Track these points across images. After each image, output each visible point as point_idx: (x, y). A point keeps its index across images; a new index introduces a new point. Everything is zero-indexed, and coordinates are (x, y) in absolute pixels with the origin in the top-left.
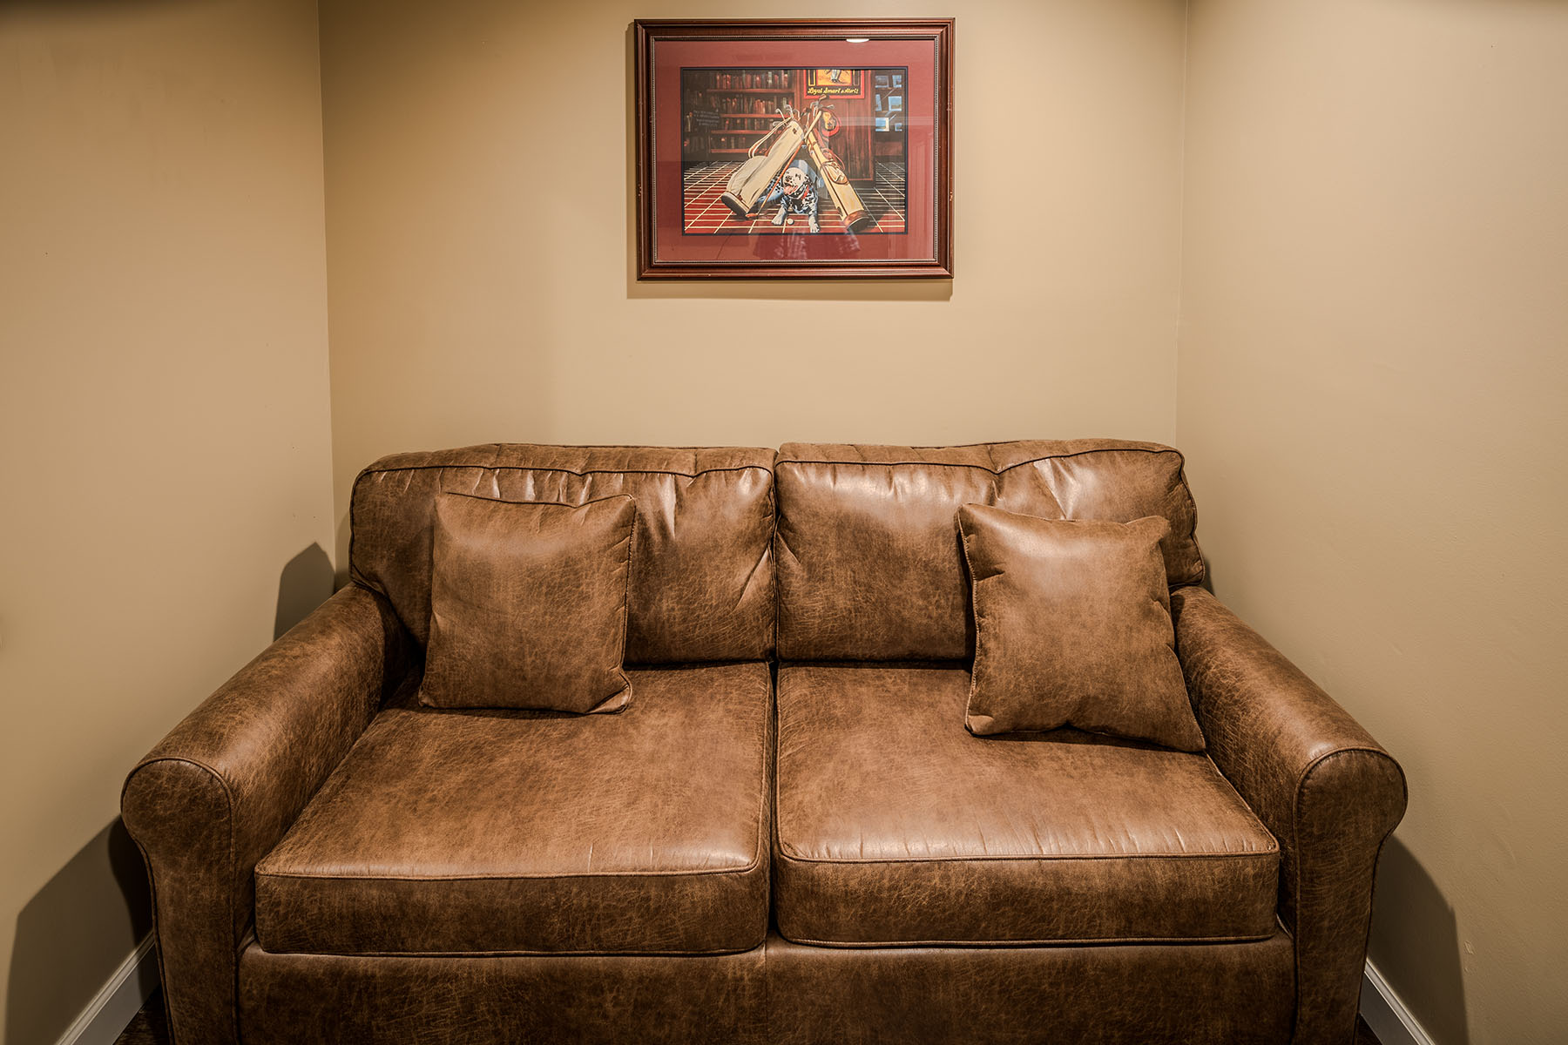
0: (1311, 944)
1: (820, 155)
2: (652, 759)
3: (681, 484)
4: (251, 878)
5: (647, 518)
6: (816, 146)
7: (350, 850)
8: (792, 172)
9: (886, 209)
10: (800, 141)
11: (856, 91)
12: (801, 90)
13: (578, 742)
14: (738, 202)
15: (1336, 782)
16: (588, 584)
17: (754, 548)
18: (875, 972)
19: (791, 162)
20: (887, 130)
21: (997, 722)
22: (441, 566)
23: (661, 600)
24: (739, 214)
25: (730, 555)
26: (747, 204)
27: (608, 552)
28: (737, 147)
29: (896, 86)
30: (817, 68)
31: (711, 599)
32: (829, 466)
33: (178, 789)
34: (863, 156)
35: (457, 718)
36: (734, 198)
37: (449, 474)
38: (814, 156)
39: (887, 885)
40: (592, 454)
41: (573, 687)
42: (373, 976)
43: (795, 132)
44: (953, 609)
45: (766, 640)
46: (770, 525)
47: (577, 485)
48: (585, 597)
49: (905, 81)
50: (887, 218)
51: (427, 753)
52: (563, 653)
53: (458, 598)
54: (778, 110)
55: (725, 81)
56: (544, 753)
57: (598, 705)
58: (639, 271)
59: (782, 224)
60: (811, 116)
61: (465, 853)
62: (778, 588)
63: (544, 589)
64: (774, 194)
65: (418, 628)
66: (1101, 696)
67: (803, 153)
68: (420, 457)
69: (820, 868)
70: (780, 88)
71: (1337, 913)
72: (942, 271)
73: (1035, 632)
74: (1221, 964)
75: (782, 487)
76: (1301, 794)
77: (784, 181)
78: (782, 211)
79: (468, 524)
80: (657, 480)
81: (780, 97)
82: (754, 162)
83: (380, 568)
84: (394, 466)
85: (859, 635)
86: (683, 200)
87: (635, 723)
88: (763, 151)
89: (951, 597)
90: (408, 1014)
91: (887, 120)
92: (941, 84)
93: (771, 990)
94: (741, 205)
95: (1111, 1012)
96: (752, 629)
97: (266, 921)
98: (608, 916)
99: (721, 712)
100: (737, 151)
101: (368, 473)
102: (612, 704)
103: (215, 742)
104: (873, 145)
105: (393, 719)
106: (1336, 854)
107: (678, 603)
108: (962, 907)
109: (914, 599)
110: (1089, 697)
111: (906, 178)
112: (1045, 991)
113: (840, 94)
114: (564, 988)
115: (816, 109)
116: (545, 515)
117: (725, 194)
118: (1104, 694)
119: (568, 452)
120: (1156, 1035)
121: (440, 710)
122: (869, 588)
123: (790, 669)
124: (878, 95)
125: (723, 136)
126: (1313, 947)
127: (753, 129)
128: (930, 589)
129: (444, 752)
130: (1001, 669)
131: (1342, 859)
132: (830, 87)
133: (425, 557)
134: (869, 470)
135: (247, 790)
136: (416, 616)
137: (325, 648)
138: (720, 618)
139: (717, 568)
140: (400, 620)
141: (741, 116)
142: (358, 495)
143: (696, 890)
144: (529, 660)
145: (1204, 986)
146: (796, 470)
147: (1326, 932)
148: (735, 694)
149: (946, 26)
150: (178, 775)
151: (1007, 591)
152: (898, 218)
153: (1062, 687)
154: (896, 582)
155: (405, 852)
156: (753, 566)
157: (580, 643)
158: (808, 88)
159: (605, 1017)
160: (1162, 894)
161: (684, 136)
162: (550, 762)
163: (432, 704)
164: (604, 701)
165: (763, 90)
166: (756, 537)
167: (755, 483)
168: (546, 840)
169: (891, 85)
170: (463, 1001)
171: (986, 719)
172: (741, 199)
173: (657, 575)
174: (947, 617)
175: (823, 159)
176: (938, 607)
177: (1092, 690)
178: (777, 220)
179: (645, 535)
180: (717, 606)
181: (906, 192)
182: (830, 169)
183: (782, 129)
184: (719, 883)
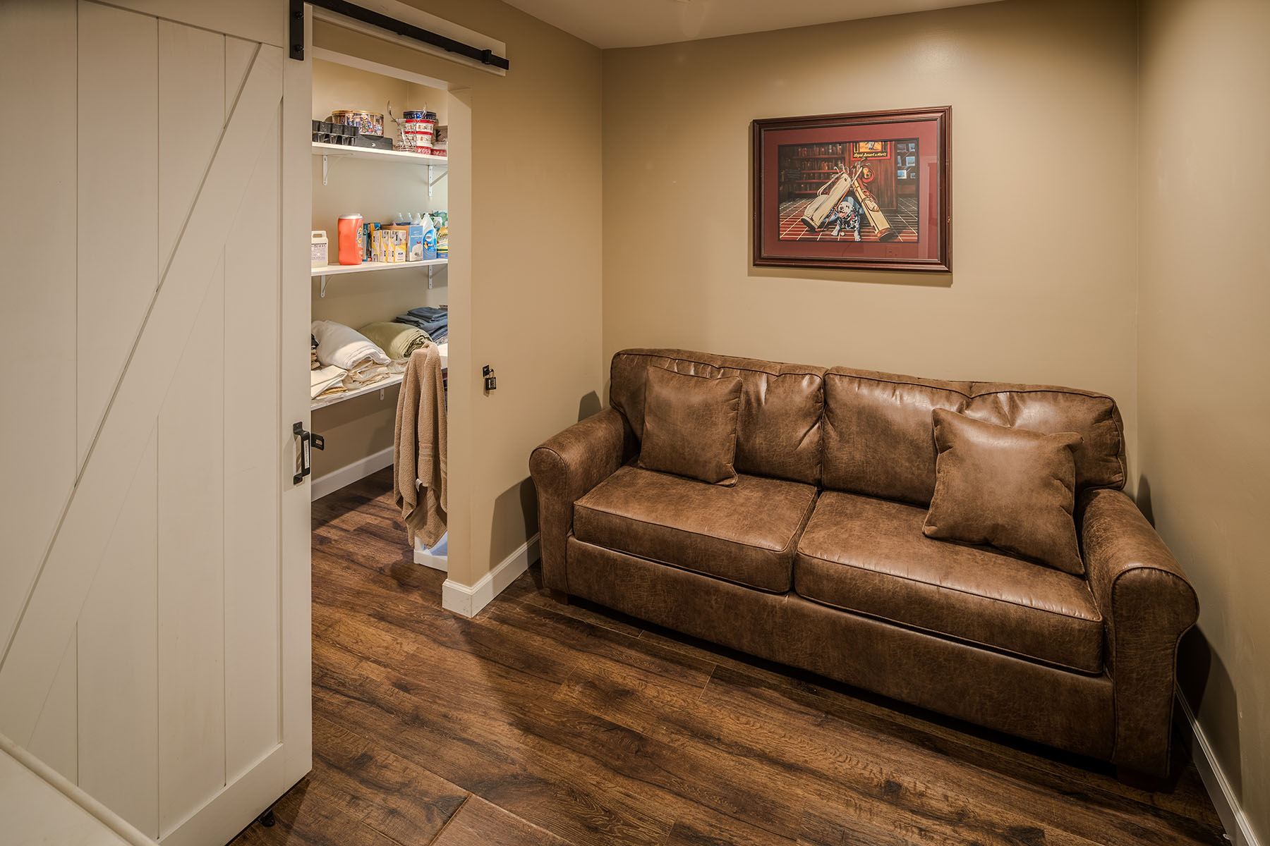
0: (1124, 687)
1: (861, 195)
2: (742, 505)
3: (770, 379)
4: (573, 507)
5: (750, 393)
6: (859, 189)
7: (609, 504)
8: (844, 204)
9: (905, 227)
10: (849, 185)
11: (884, 154)
12: (849, 155)
13: (708, 493)
14: (811, 222)
15: (1138, 584)
16: (716, 418)
17: (809, 419)
18: (843, 622)
19: (844, 198)
20: (905, 177)
21: (939, 530)
22: (649, 400)
23: (755, 438)
24: (812, 229)
25: (794, 419)
26: (816, 223)
27: (727, 403)
28: (810, 190)
29: (911, 150)
30: (859, 142)
31: (783, 442)
32: (857, 379)
33: (549, 460)
34: (889, 194)
35: (654, 473)
36: (808, 220)
37: (654, 359)
38: (857, 194)
39: (849, 577)
40: (725, 359)
41: (707, 468)
42: (616, 560)
43: (846, 180)
44: (928, 472)
45: (815, 473)
46: (820, 408)
47: (716, 373)
48: (715, 424)
49: (917, 147)
50: (905, 233)
51: (641, 482)
52: (703, 449)
53: (656, 416)
54: (835, 168)
55: (804, 152)
56: (692, 492)
57: (719, 481)
58: (754, 260)
59: (838, 235)
60: (856, 171)
61: (654, 515)
62: (822, 445)
63: (695, 416)
64: (833, 217)
65: (638, 433)
66: (1006, 526)
67: (851, 193)
68: (642, 350)
69: (815, 561)
70: (837, 154)
71: (1142, 671)
72: (943, 268)
73: (967, 482)
74: (1058, 680)
75: (828, 387)
76: (1114, 588)
77: (839, 209)
78: (838, 228)
79: (661, 380)
80: (757, 377)
81: (837, 160)
82: (821, 198)
83: (623, 400)
84: (630, 353)
85: (868, 478)
86: (779, 221)
87: (737, 492)
88: (826, 192)
89: (927, 464)
90: (630, 581)
91: (905, 171)
92: (941, 147)
93: (789, 616)
94: (813, 224)
95: (984, 688)
96: (806, 464)
97: (577, 525)
98: (713, 556)
99: (782, 497)
100: (811, 192)
101: (618, 354)
102: (727, 482)
103: (562, 447)
104: (896, 187)
105: (626, 469)
106: (1139, 631)
107: (765, 441)
108: (890, 598)
109: (903, 462)
110: (998, 525)
111: (918, 208)
112: (941, 662)
113: (875, 157)
114: (695, 588)
115: (859, 166)
116: (697, 382)
117: (804, 217)
118: (1009, 525)
119: (712, 357)
120: (1014, 712)
121: (647, 469)
122: (875, 451)
123: (828, 492)
124: (899, 157)
125: (803, 183)
126: (1126, 689)
127: (820, 179)
128: (914, 457)
129: (647, 483)
130: (944, 501)
131: (1145, 636)
132: (867, 153)
133: (642, 398)
134: (882, 385)
135: (572, 468)
136: (638, 426)
137: (600, 427)
138: (787, 453)
139: (787, 426)
140: (630, 426)
141: (813, 171)
142: (614, 364)
143: (753, 554)
144: (687, 450)
145: (1046, 691)
146: (837, 379)
147: (1134, 681)
148: (792, 493)
149: (946, 112)
150: (549, 455)
151: (954, 458)
152: (913, 233)
153: (981, 516)
154: (892, 450)
155: (630, 509)
156: (808, 428)
157: (711, 446)
158: (854, 154)
159: (712, 608)
160: (1014, 624)
161: (780, 184)
162: (694, 496)
163: (644, 466)
164: (723, 480)
165: (826, 156)
166: (810, 412)
167: (811, 382)
168: (688, 518)
169: (908, 149)
170: (651, 581)
171: (934, 528)
172: (813, 220)
173: (754, 424)
174: (924, 476)
175: (863, 197)
176: (919, 469)
177: (1000, 521)
178: (835, 233)
179: (748, 402)
180: (786, 447)
181: (918, 217)
182: (867, 202)
183: (838, 179)
184: (764, 553)
